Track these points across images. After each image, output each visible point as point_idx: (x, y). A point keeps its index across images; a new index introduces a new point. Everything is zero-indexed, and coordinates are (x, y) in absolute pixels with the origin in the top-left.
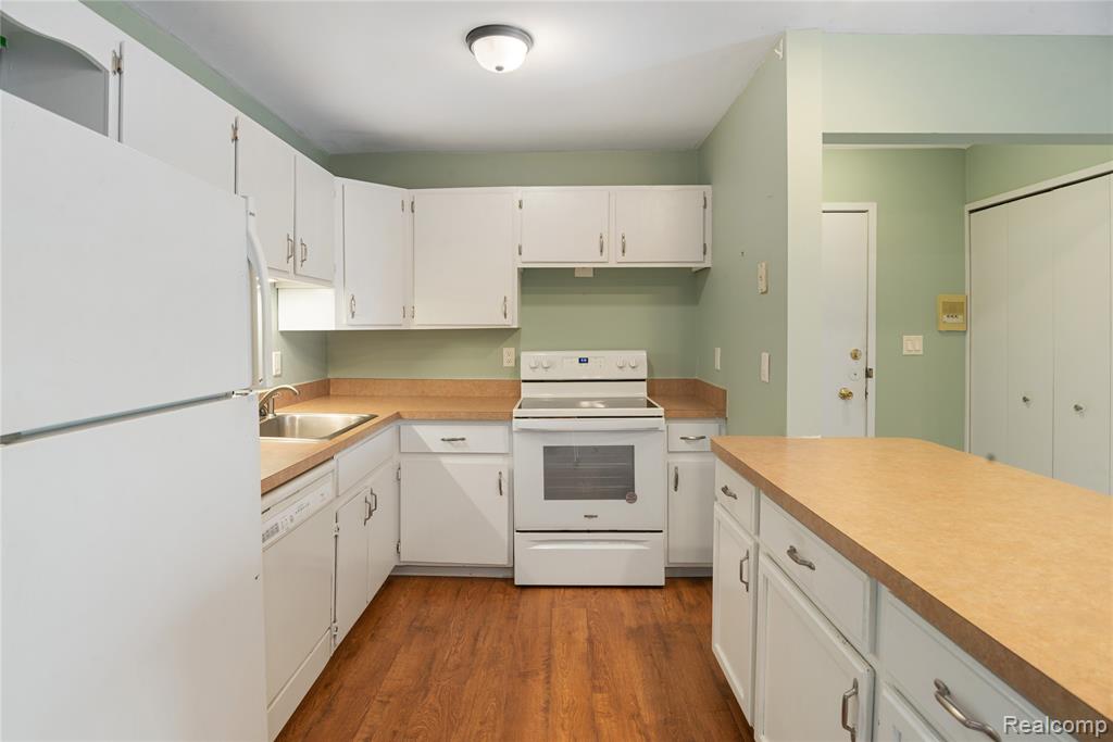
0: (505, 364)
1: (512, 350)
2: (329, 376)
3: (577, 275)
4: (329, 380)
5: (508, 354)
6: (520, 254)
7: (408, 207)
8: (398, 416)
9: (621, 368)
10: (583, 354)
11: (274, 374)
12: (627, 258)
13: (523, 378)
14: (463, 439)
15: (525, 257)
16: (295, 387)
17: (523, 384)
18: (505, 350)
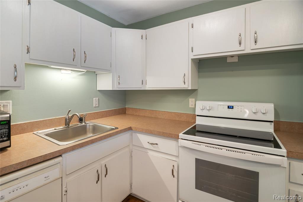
0: (190, 106)
1: (194, 100)
2: (126, 107)
3: (229, 60)
4: (126, 108)
5: (191, 101)
6: (192, 51)
7: (144, 37)
8: (130, 129)
9: (255, 113)
10: (230, 104)
11: (94, 106)
12: (258, 46)
13: (197, 114)
14: (157, 144)
15: (195, 53)
16: (79, 115)
17: (197, 117)
18: (190, 100)
